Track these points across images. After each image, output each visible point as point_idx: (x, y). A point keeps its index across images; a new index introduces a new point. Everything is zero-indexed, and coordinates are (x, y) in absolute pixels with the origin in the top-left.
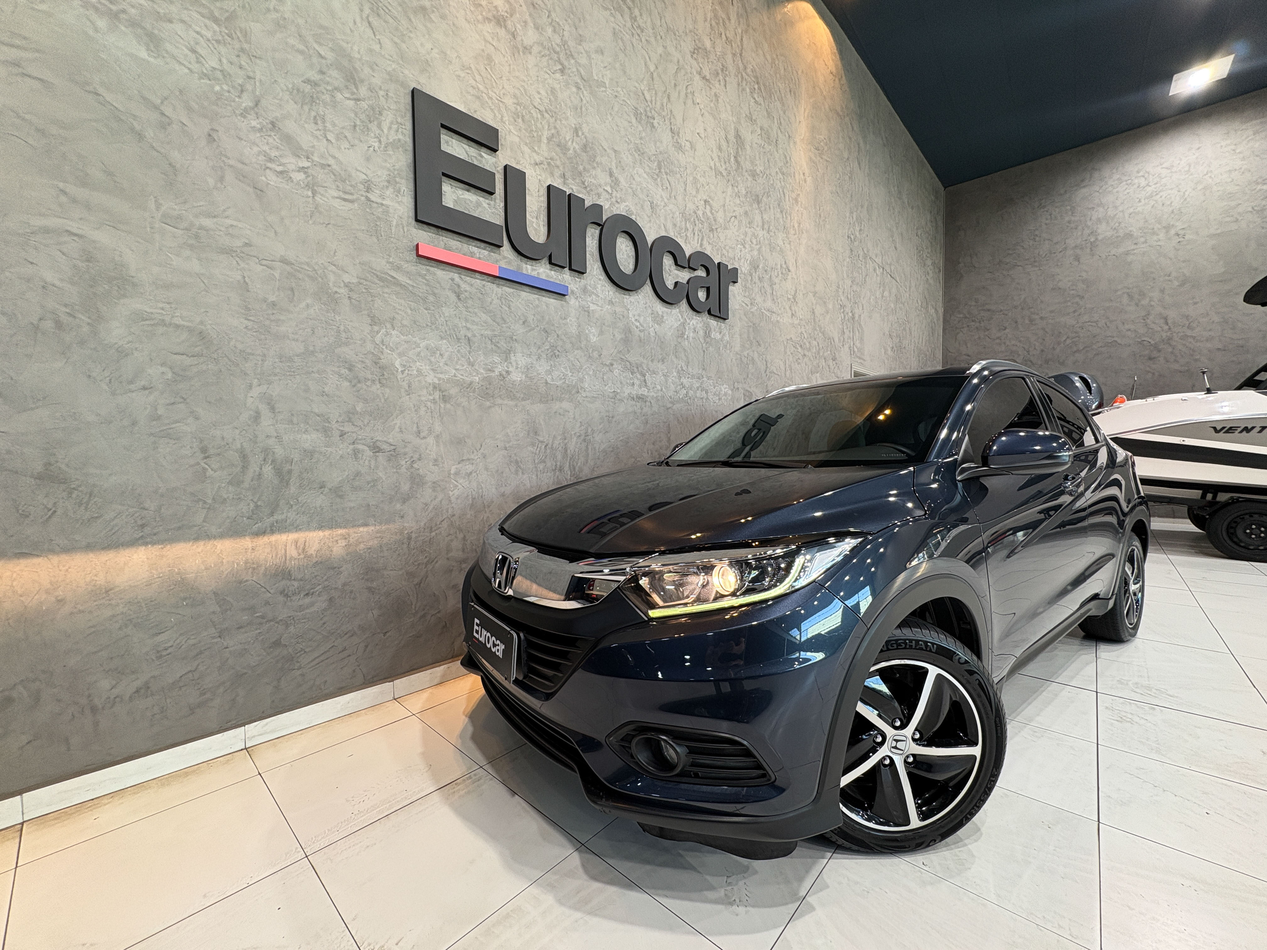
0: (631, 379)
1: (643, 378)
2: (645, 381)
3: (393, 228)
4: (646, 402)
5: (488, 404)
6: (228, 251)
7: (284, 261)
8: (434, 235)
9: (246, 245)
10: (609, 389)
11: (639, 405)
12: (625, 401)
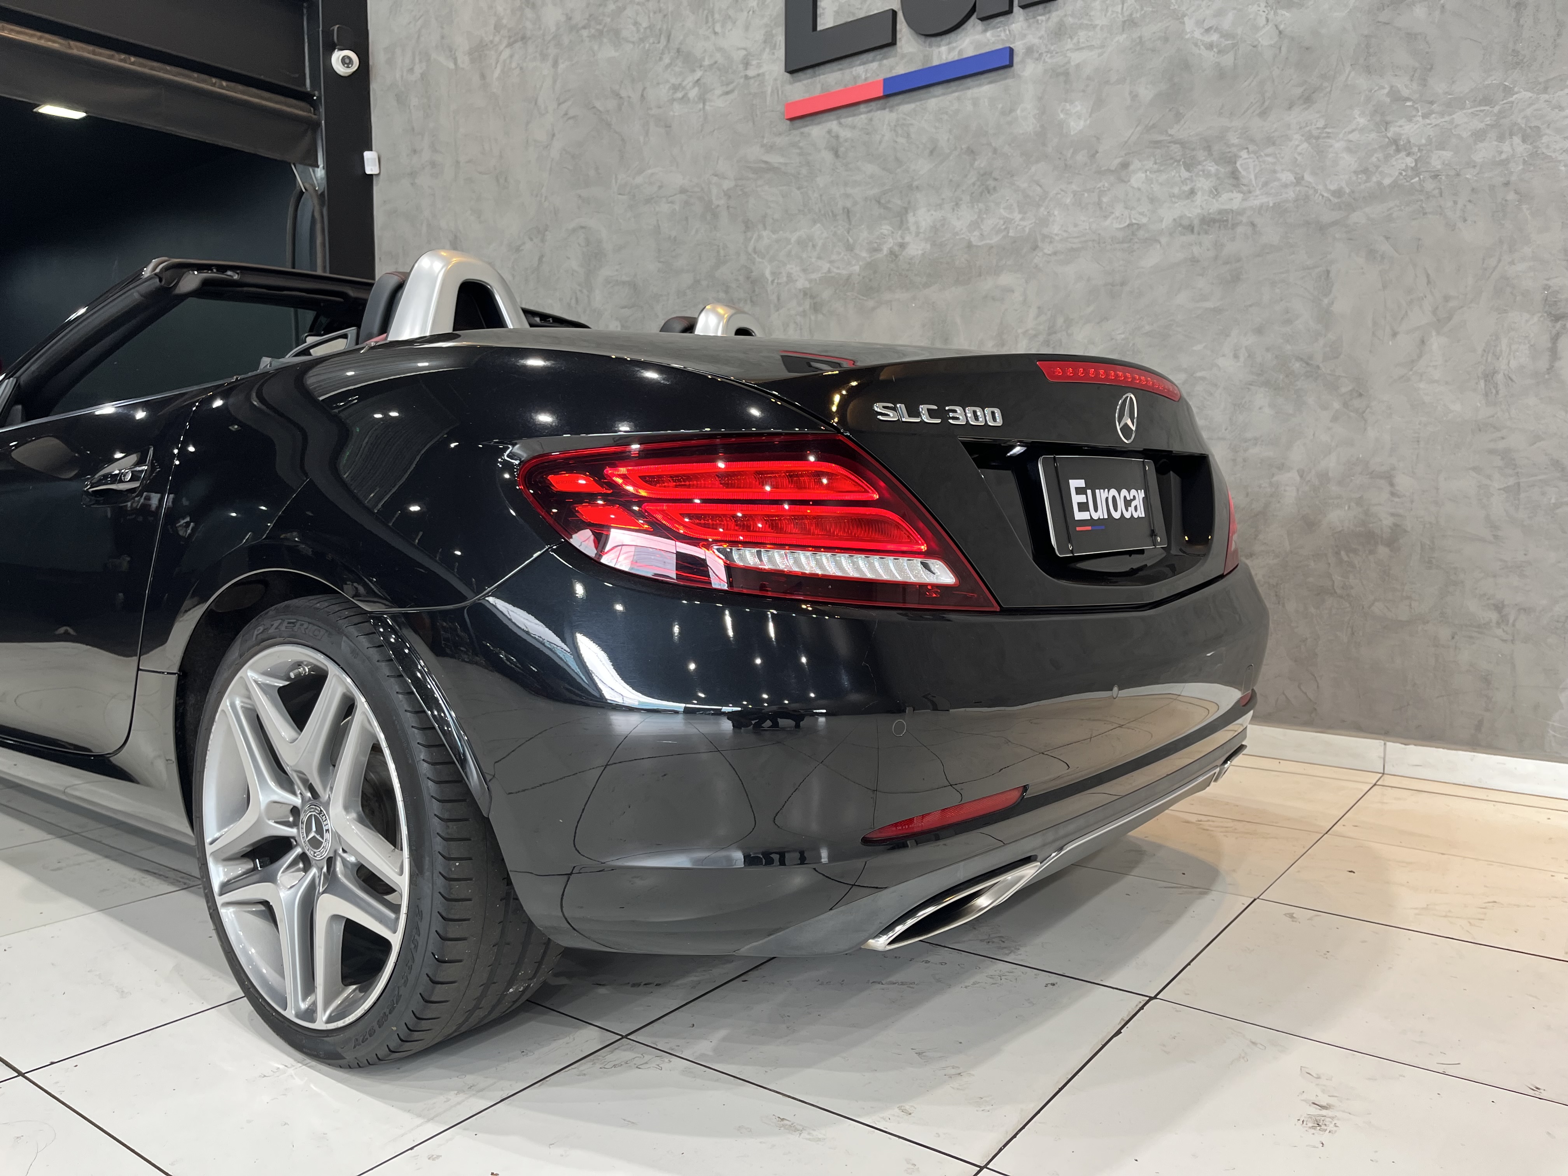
0: (1184, 182)
1: (1224, 170)
2: (1235, 175)
3: (768, 99)
4: (1234, 226)
5: (871, 303)
6: (649, 201)
7: (683, 191)
8: (810, 81)
9: (660, 187)
10: (1114, 224)
11: (1208, 240)
12: (1164, 240)
